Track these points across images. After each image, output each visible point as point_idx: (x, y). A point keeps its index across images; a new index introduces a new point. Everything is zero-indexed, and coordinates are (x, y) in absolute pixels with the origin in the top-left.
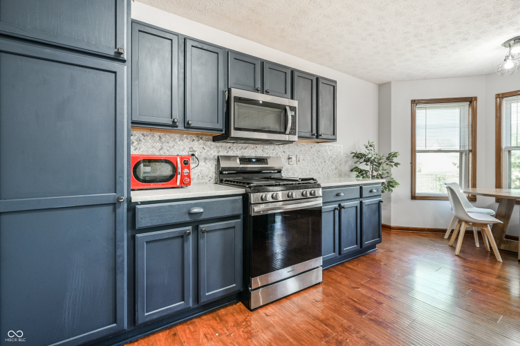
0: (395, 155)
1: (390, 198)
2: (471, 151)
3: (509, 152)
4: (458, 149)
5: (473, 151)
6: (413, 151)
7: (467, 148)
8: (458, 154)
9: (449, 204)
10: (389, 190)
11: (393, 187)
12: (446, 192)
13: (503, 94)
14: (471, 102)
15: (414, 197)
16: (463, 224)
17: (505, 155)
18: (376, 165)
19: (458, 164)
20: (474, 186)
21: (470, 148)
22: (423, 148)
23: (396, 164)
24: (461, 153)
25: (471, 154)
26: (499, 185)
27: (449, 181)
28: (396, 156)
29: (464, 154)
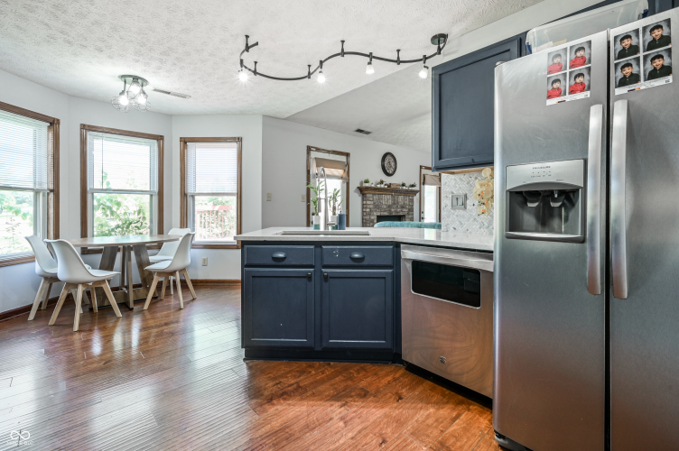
2: (51, 191)
3: (93, 194)
5: (55, 191)
7: (45, 187)
8: (32, 194)
13: (89, 126)
14: (51, 124)
17: (89, 196)
21: (51, 187)
24: (37, 192)
25: (52, 195)
26: (84, 234)
29: (41, 194)
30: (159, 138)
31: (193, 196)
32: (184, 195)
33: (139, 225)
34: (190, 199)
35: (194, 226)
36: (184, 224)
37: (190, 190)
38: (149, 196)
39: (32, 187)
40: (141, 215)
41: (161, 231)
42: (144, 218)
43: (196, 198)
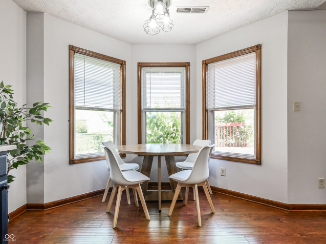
0: (43, 107)
1: (43, 167)
3: (145, 112)
4: (112, 107)
5: (123, 111)
6: (71, 108)
7: (119, 108)
8: (112, 113)
9: (106, 164)
10: (37, 158)
11: (41, 153)
12: (103, 152)
13: (142, 64)
14: (121, 65)
15: (72, 162)
16: (120, 188)
17: (143, 114)
18: (9, 121)
19: (112, 123)
20: (124, 143)
21: (121, 109)
22: (82, 105)
23: (47, 121)
24: (115, 111)
25: (122, 113)
27: (106, 140)
28: (45, 109)
29: (117, 113)
30: (187, 65)
31: (213, 112)
32: (206, 111)
33: (174, 135)
34: (210, 114)
35: (214, 138)
36: (205, 136)
37: (210, 106)
38: (180, 113)
39: (113, 108)
40: (175, 128)
41: (188, 142)
42: (177, 130)
43: (216, 113)
